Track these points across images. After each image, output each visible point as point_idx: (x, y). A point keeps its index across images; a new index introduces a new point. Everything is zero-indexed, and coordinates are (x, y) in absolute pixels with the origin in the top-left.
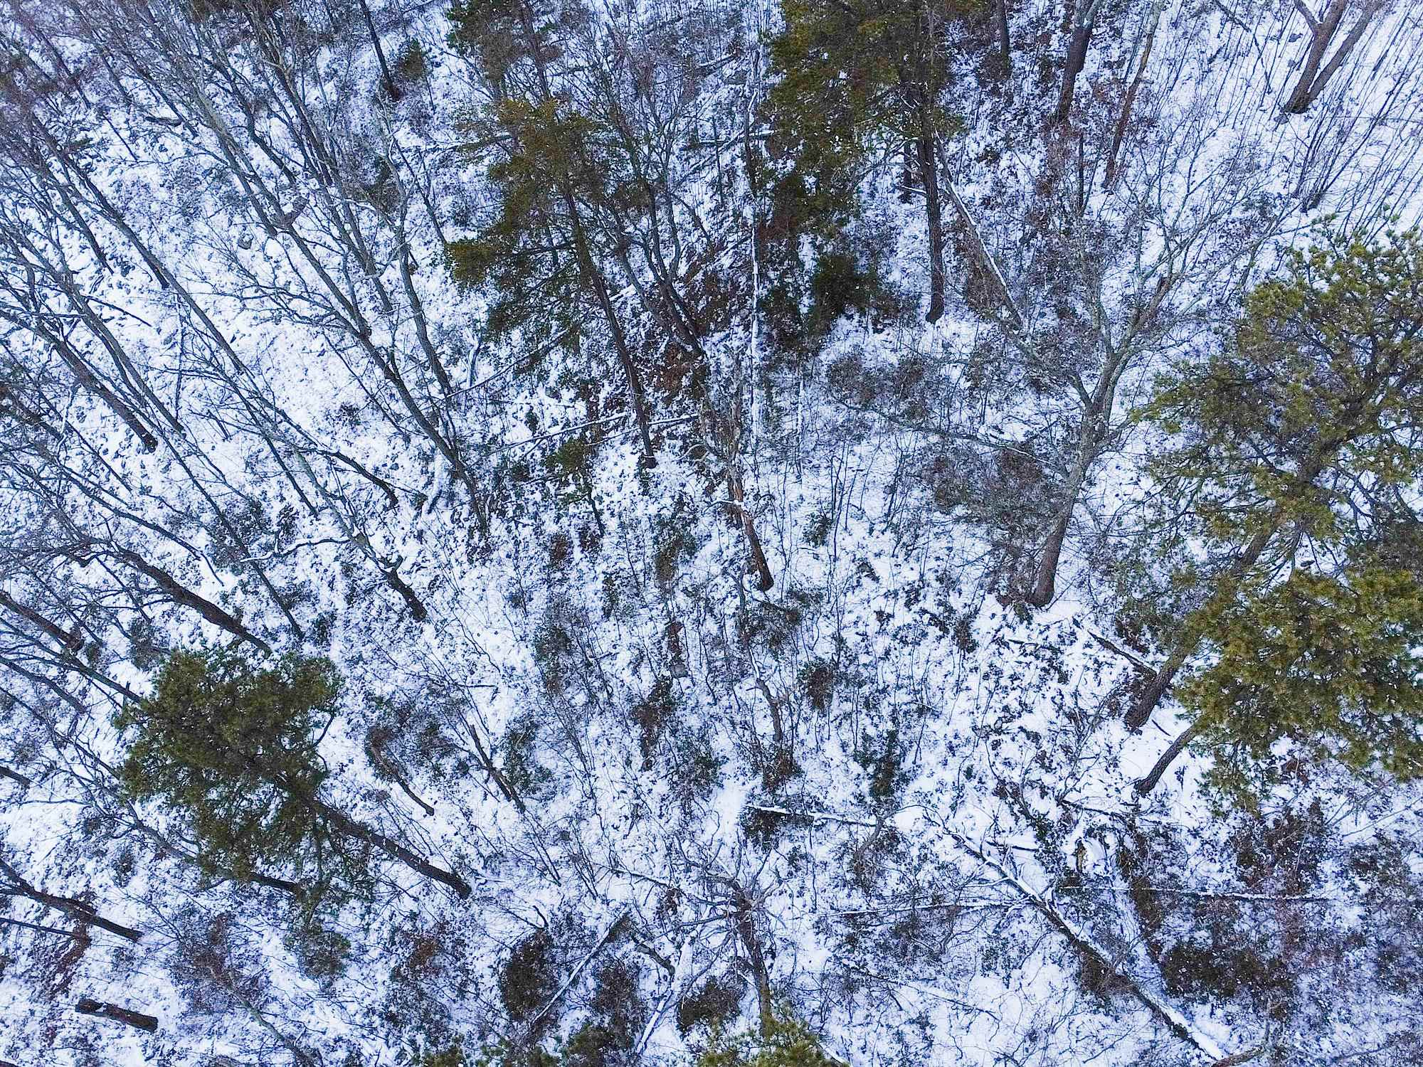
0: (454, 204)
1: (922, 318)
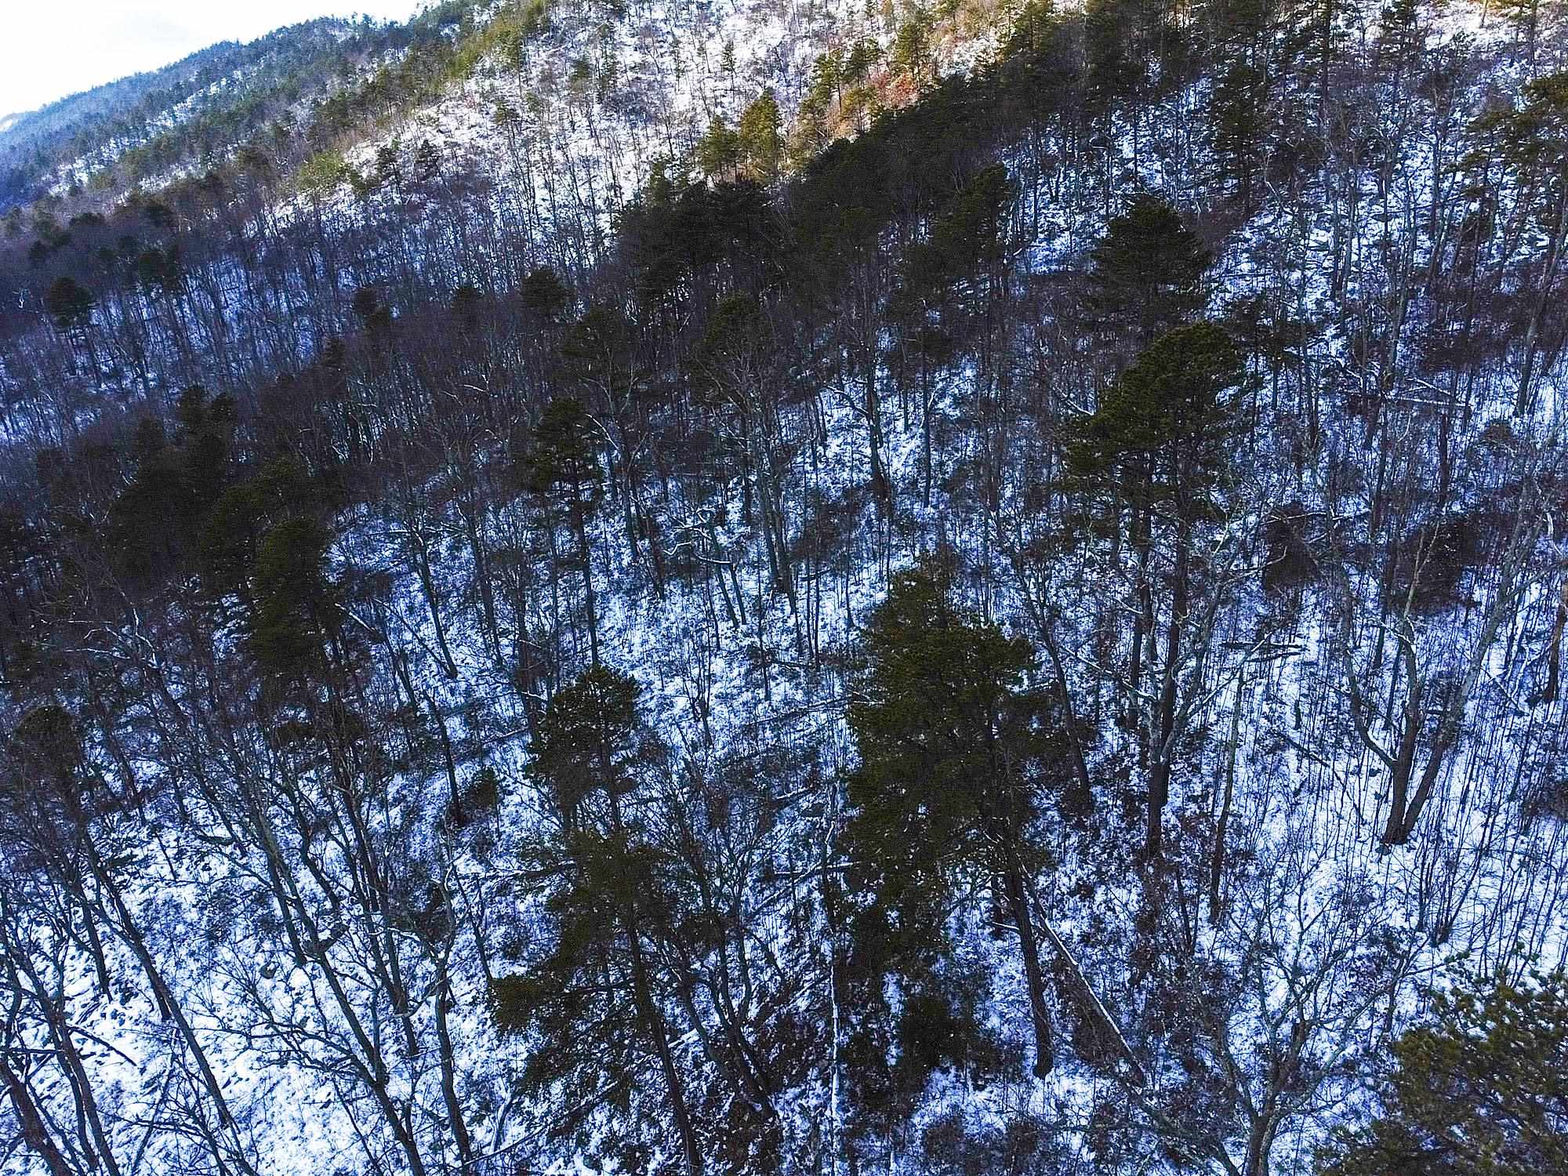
0: (506, 935)
1: (1029, 1071)
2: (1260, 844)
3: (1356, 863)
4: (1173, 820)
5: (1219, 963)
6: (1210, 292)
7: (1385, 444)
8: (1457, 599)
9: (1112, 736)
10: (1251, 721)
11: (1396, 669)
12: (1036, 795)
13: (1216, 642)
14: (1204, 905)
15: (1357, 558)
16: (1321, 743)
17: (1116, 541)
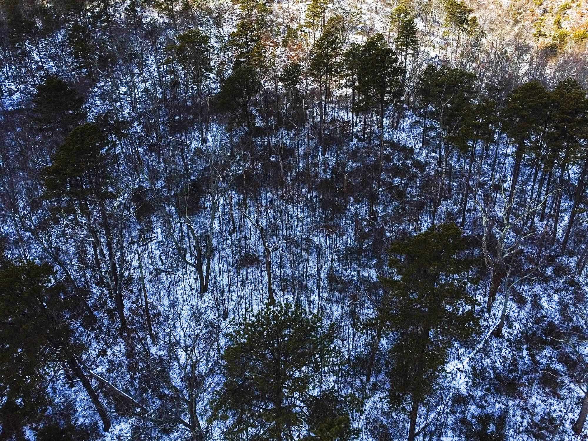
1: (102, 431)
2: (162, 309)
3: (194, 303)
4: (129, 313)
5: (160, 356)
6: (87, 113)
7: (165, 161)
8: (201, 208)
9: (96, 291)
10: (146, 268)
11: (189, 235)
12: (71, 324)
13: (126, 243)
14: (149, 339)
15: (166, 201)
16: (172, 267)
17: (75, 214)
